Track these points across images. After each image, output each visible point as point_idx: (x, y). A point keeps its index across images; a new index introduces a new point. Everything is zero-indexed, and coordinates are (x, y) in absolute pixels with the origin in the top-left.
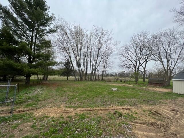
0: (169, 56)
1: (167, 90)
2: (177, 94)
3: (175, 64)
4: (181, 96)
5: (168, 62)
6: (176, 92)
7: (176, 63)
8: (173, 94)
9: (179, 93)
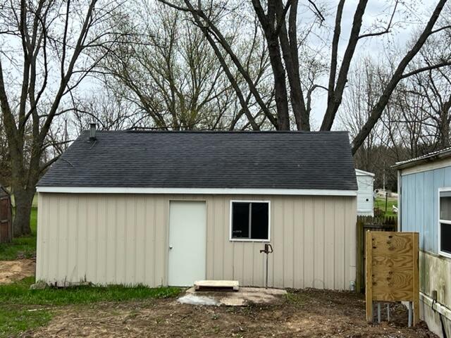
0: (37, 17)
1: (7, 269)
2: (54, 287)
3: (65, 81)
4: (71, 301)
5: (30, 61)
6: (51, 280)
7: (70, 72)
8: (34, 292)
9: (60, 285)
